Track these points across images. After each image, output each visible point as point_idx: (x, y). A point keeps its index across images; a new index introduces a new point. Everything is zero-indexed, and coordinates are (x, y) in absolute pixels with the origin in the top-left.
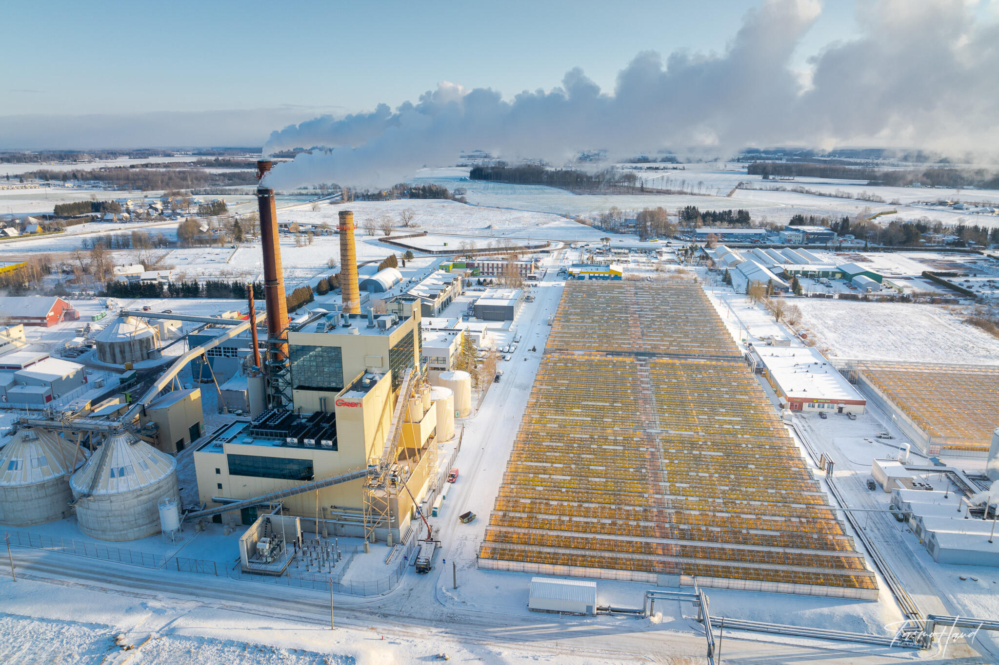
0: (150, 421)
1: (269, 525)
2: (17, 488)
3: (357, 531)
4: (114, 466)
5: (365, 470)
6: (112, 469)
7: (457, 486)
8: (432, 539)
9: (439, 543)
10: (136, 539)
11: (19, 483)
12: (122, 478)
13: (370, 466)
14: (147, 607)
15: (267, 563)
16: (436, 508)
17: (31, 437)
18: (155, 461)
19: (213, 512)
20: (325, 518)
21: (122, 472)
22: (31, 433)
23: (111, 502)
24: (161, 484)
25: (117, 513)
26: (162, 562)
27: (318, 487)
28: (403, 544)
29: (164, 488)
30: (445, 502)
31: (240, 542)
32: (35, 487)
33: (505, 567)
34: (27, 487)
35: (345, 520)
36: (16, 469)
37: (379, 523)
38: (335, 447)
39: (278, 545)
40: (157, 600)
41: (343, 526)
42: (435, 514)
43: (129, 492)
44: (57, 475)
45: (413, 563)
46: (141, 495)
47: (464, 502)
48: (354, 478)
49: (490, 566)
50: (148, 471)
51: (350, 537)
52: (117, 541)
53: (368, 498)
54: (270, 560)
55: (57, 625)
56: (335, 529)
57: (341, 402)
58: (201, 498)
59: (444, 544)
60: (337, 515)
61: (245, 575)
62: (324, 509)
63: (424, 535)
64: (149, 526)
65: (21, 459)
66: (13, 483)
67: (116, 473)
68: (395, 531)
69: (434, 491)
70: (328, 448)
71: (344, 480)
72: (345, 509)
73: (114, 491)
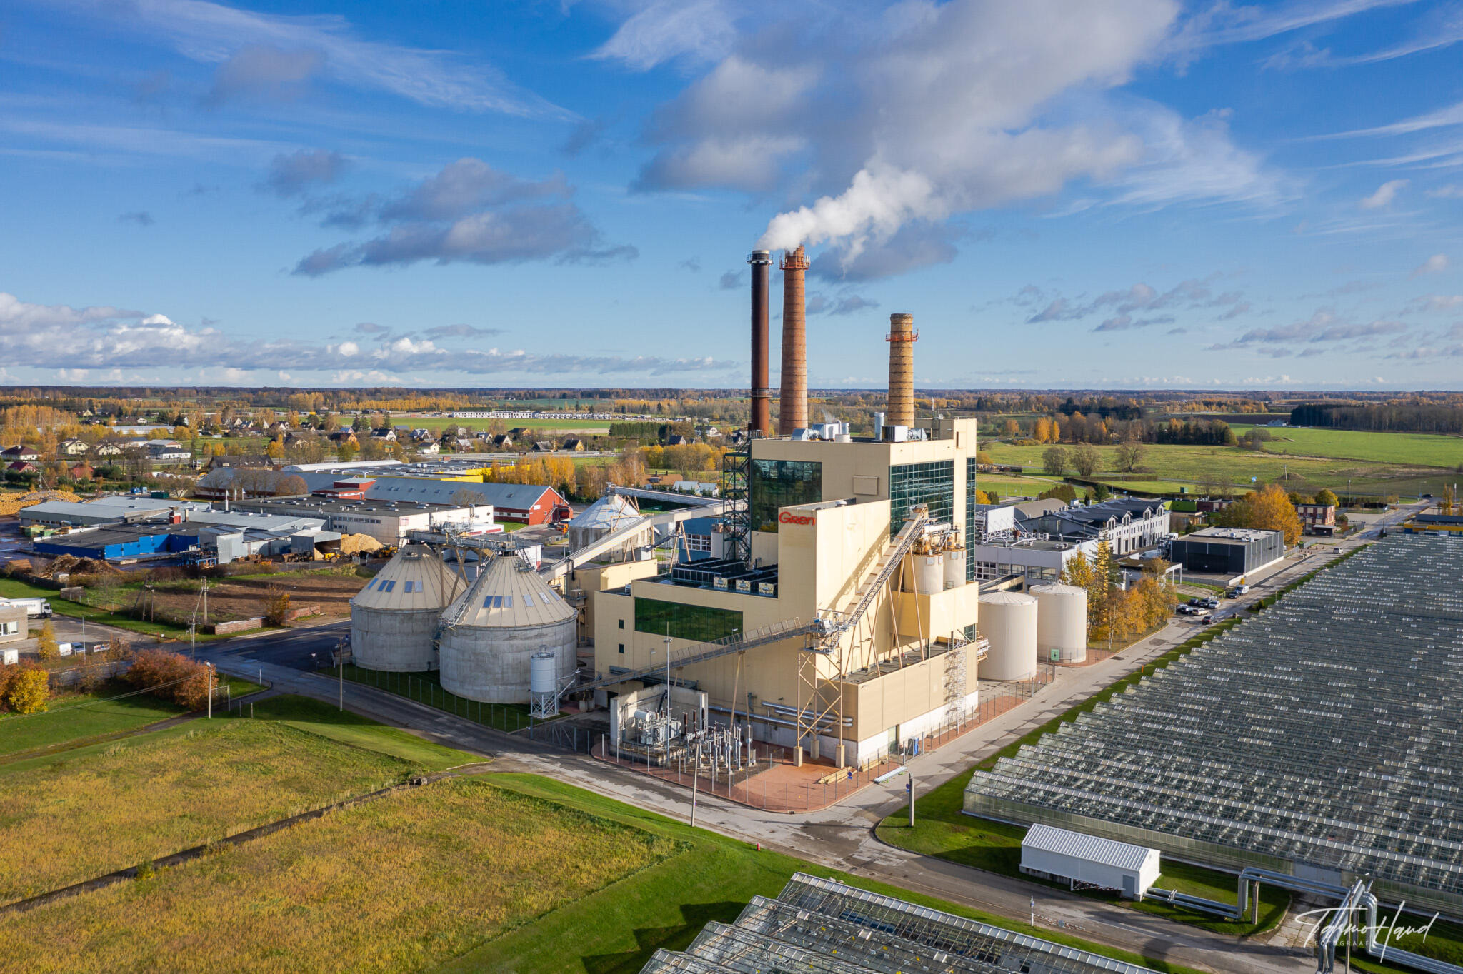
0: (578, 588)
2: (381, 613)
4: (491, 591)
6: (488, 597)
12: (497, 610)
13: (816, 621)
17: (413, 555)
19: (604, 684)
20: (751, 711)
21: (499, 602)
22: (414, 550)
24: (544, 631)
27: (740, 648)
28: (861, 771)
29: (549, 639)
32: (402, 617)
35: (780, 717)
36: (387, 590)
38: (775, 593)
41: (775, 727)
43: (500, 628)
46: (515, 637)
50: (533, 609)
56: (765, 733)
57: (787, 516)
58: (597, 667)
60: (770, 708)
62: (752, 697)
65: (394, 580)
68: (850, 744)
70: (766, 595)
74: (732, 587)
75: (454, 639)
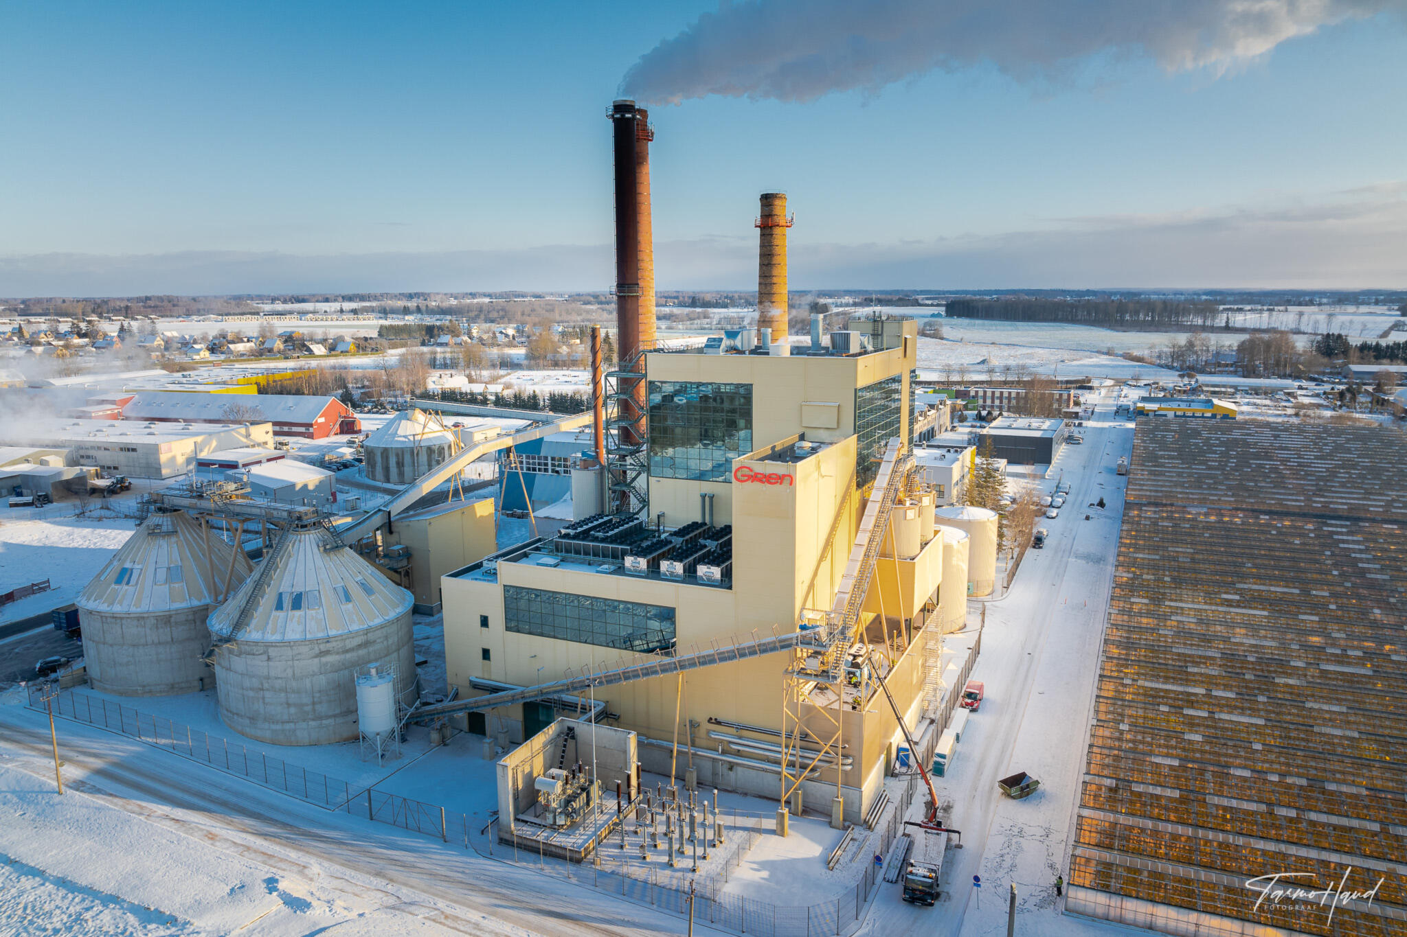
0: (398, 543)
1: (571, 743)
2: (122, 618)
3: (766, 782)
4: (285, 587)
5: (794, 635)
6: (281, 594)
7: (982, 719)
8: (939, 824)
9: (955, 836)
10: (314, 744)
11: (125, 609)
12: (297, 613)
13: (803, 628)
14: (276, 889)
15: (554, 827)
16: (943, 756)
17: (164, 529)
18: (368, 590)
19: (465, 707)
20: (693, 745)
21: (297, 602)
22: (165, 521)
23: (269, 659)
24: (371, 637)
25: (278, 684)
26: (342, 797)
27: (682, 666)
28: (870, 828)
29: (377, 647)
30: (959, 747)
31: (499, 770)
32: (153, 621)
33: (1141, 918)
34: (139, 619)
35: (738, 754)
36: (128, 583)
37: (813, 770)
38: (726, 581)
39: (583, 789)
40: (305, 876)
41: (731, 767)
42: (939, 770)
43: (304, 641)
44: (196, 603)
45: (893, 875)
46: (327, 652)
47: (1003, 751)
48: (765, 651)
49: (1100, 911)
50: (350, 606)
51: (746, 794)
52: (274, 743)
53: (793, 706)
54: (561, 821)
55: (83, 900)
56: (715, 774)
57: (746, 471)
58: (450, 678)
59: (969, 841)
60: (721, 741)
61: (505, 849)
62: (694, 725)
63: (917, 812)
64: (340, 720)
65: (140, 567)
66: (117, 608)
67: (287, 602)
68: (852, 793)
69: (932, 721)
70: (710, 583)
71: (742, 653)
72: (740, 727)
73: (276, 637)
74: (654, 572)
75: (234, 659)
